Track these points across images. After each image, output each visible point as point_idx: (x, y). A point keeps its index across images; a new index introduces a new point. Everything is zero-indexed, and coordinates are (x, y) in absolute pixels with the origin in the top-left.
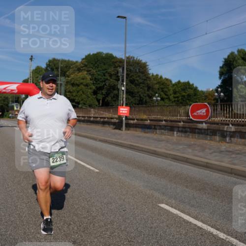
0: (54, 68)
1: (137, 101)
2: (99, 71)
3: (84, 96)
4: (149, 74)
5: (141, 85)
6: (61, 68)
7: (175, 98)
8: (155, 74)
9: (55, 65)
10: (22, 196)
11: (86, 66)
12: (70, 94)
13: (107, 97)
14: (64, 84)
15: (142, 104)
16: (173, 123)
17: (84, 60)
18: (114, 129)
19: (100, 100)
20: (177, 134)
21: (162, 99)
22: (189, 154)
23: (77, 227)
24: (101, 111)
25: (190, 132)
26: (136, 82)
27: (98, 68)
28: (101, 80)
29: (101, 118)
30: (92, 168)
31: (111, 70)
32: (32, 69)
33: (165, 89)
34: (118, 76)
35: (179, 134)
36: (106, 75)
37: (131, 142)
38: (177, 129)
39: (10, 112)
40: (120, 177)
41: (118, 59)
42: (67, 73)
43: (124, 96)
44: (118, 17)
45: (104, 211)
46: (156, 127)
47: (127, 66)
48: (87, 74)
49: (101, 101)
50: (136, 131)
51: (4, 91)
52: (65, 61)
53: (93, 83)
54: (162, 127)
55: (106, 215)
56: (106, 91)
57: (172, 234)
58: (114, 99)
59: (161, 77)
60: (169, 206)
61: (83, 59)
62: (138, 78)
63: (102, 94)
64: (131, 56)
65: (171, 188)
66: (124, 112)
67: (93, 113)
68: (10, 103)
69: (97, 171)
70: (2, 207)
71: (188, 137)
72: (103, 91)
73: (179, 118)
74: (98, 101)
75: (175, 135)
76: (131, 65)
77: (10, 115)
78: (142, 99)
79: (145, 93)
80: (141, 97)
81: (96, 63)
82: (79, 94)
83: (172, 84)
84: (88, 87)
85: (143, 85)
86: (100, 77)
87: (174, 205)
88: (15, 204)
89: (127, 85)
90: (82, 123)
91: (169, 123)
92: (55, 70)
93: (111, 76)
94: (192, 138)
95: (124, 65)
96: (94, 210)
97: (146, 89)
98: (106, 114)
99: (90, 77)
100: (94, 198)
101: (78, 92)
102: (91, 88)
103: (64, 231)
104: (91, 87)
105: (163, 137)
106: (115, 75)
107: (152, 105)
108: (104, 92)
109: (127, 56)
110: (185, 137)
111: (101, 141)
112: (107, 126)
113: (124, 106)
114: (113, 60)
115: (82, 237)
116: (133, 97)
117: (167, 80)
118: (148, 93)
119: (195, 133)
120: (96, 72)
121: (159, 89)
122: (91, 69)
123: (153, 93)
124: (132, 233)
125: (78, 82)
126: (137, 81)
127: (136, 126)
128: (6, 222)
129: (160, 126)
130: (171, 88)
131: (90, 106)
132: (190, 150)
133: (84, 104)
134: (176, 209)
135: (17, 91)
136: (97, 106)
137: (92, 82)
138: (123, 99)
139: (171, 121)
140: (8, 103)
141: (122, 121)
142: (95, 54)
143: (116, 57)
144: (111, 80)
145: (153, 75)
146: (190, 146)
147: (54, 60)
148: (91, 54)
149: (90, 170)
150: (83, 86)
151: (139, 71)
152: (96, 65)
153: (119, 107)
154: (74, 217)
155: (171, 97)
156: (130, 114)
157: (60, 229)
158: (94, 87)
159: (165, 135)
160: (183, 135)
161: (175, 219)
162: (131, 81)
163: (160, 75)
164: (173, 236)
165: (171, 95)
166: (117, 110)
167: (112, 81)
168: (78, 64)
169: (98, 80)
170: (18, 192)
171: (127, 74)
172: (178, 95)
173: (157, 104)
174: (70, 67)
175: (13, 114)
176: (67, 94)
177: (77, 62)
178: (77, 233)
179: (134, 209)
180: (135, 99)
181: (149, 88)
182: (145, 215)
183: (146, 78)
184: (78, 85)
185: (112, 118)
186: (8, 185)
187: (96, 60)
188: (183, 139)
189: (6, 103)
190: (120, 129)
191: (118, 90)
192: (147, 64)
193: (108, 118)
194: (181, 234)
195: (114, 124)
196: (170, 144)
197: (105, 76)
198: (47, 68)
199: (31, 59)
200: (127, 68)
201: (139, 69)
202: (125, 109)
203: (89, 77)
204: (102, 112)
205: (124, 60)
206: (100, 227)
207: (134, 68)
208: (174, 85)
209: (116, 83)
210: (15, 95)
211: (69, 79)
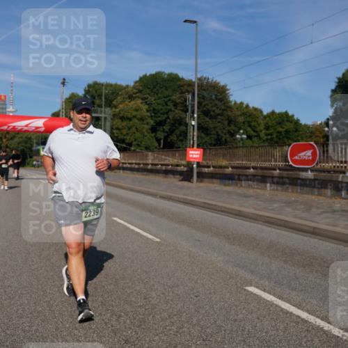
0: (96, 95)
1: (214, 140)
2: (159, 98)
3: (138, 134)
4: (230, 102)
5: (219, 117)
6: (106, 95)
7: (267, 135)
8: (238, 102)
9: (96, 92)
10: (52, 276)
11: (140, 91)
12: (118, 131)
13: (171, 135)
14: (109, 118)
15: (220, 145)
16: (265, 171)
17: (137, 84)
18: (182, 180)
19: (160, 139)
20: (271, 186)
21: (249, 137)
22: (288, 215)
23: (131, 320)
24: (162, 155)
25: (290, 184)
26: (212, 113)
27: (157, 94)
28: (162, 112)
29: (162, 165)
30: (150, 237)
31: (176, 97)
32: (64, 98)
33: (253, 124)
34: (186, 106)
35: (274, 187)
36: (169, 103)
37: (206, 199)
38: (271, 179)
39: (35, 158)
40: (191, 249)
41: (187, 81)
42: (114, 103)
43: (195, 134)
44: (186, 21)
45: (167, 298)
46: (241, 177)
47: (199, 91)
48: (142, 103)
49: (162, 142)
50: (213, 183)
51: (26, 128)
52: (111, 85)
53: (151, 116)
54: (250, 177)
55: (171, 302)
56: (169, 127)
57: (266, 330)
58: (181, 138)
59: (247, 106)
60: (261, 289)
61: (136, 82)
62: (214, 108)
63: (164, 131)
64: (205, 76)
65: (263, 264)
66: (194, 156)
67: (151, 158)
68: (35, 145)
69: (158, 240)
70: (25, 292)
71: (286, 190)
72: (164, 127)
73: (273, 163)
74: (158, 141)
75: (268, 188)
76: (204, 90)
77: (35, 163)
78: (220, 137)
79: (224, 129)
80: (218, 135)
81: (154, 87)
82: (131, 131)
83: (262, 115)
84: (143, 120)
85: (222, 118)
86: (160, 107)
87: (267, 289)
88: (42, 288)
89: (198, 117)
90: (135, 173)
91: (260, 172)
92: (96, 98)
93: (176, 105)
94: (293, 192)
95: (194, 90)
96: (154, 295)
97: (226, 123)
98: (170, 160)
99: (147, 107)
100: (153, 279)
101: (129, 129)
102: (147, 124)
103: (112, 326)
104: (147, 121)
105: (251, 191)
106: (182, 103)
107: (235, 146)
108: (166, 128)
109: (199, 76)
110: (282, 191)
111: (162, 197)
112: (171, 176)
113: (195, 148)
114: (179, 83)
115: (137, 334)
116: (208, 135)
117: (255, 109)
118: (230, 128)
119: (296, 185)
120: (155, 100)
121: (244, 123)
122: (148, 96)
123: (236, 129)
124: (208, 328)
125: (129, 115)
126: (214, 111)
127: (212, 176)
128: (31, 313)
129: (246, 175)
130: (262, 122)
131: (147, 148)
132: (289, 210)
133: (139, 145)
134: (270, 294)
135: (43, 129)
136: (156, 148)
137: (148, 114)
138: (193, 138)
139: (262, 168)
140: (32, 145)
141: (192, 169)
142: (154, 75)
143: (183, 79)
144: (177, 111)
145: (235, 103)
146: (289, 203)
147: (96, 84)
148: (148, 74)
149: (148, 239)
150: (137, 121)
151: (216, 98)
152: (155, 90)
153: (188, 149)
154: (126, 306)
155: (262, 134)
156: (203, 159)
157: (106, 323)
158: (152, 122)
159: (254, 188)
160: (279, 188)
161: (269, 308)
162: (205, 113)
163: (245, 103)
164: (266, 332)
165: (261, 131)
166: (185, 154)
167: (178, 113)
168: (129, 89)
169: (158, 112)
170: (47, 271)
171: (198, 103)
172: (272, 131)
173: (241, 145)
174: (118, 93)
175: (38, 161)
176: (115, 131)
177: (127, 86)
178: (130, 328)
179: (210, 293)
180: (211, 138)
181: (230, 122)
182: (226, 302)
183: (225, 108)
184: (130, 119)
185: (177, 165)
186: (33, 261)
187: (155, 84)
188: (279, 194)
189: (28, 145)
190: (189, 181)
191: (186, 125)
192: (228, 87)
193: (172, 165)
194: (277, 330)
195: (181, 173)
196: (261, 201)
197: (167, 105)
198: (85, 96)
199: (63, 84)
200: (198, 94)
201: (216, 95)
202: (197, 152)
203: (145, 107)
204: (163, 157)
205: (194, 83)
206: (163, 320)
207: (208, 94)
208: (265, 117)
209: (183, 115)
210: (40, 134)
211: (117, 110)
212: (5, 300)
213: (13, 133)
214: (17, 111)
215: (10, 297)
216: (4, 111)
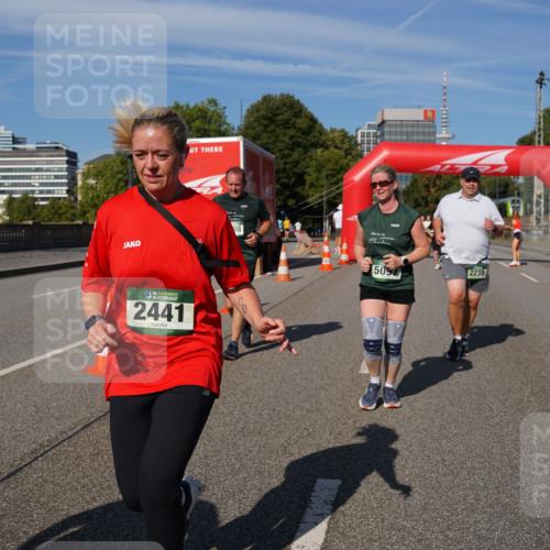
32: (542, 108)
70: (478, 465)
135: (505, 168)
186: (491, 410)
199: (540, 82)
210: (497, 178)
212: (444, 475)
213: (449, 178)
214: (454, 136)
215: (452, 471)
216: (432, 138)
